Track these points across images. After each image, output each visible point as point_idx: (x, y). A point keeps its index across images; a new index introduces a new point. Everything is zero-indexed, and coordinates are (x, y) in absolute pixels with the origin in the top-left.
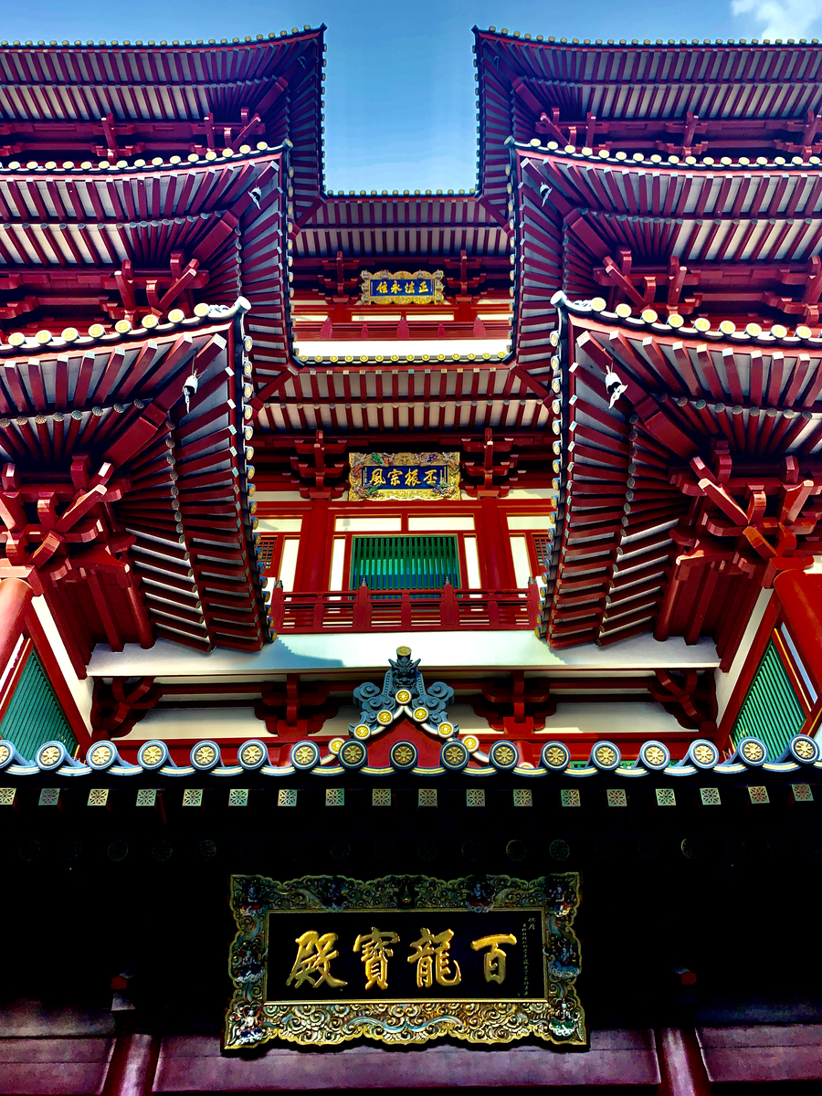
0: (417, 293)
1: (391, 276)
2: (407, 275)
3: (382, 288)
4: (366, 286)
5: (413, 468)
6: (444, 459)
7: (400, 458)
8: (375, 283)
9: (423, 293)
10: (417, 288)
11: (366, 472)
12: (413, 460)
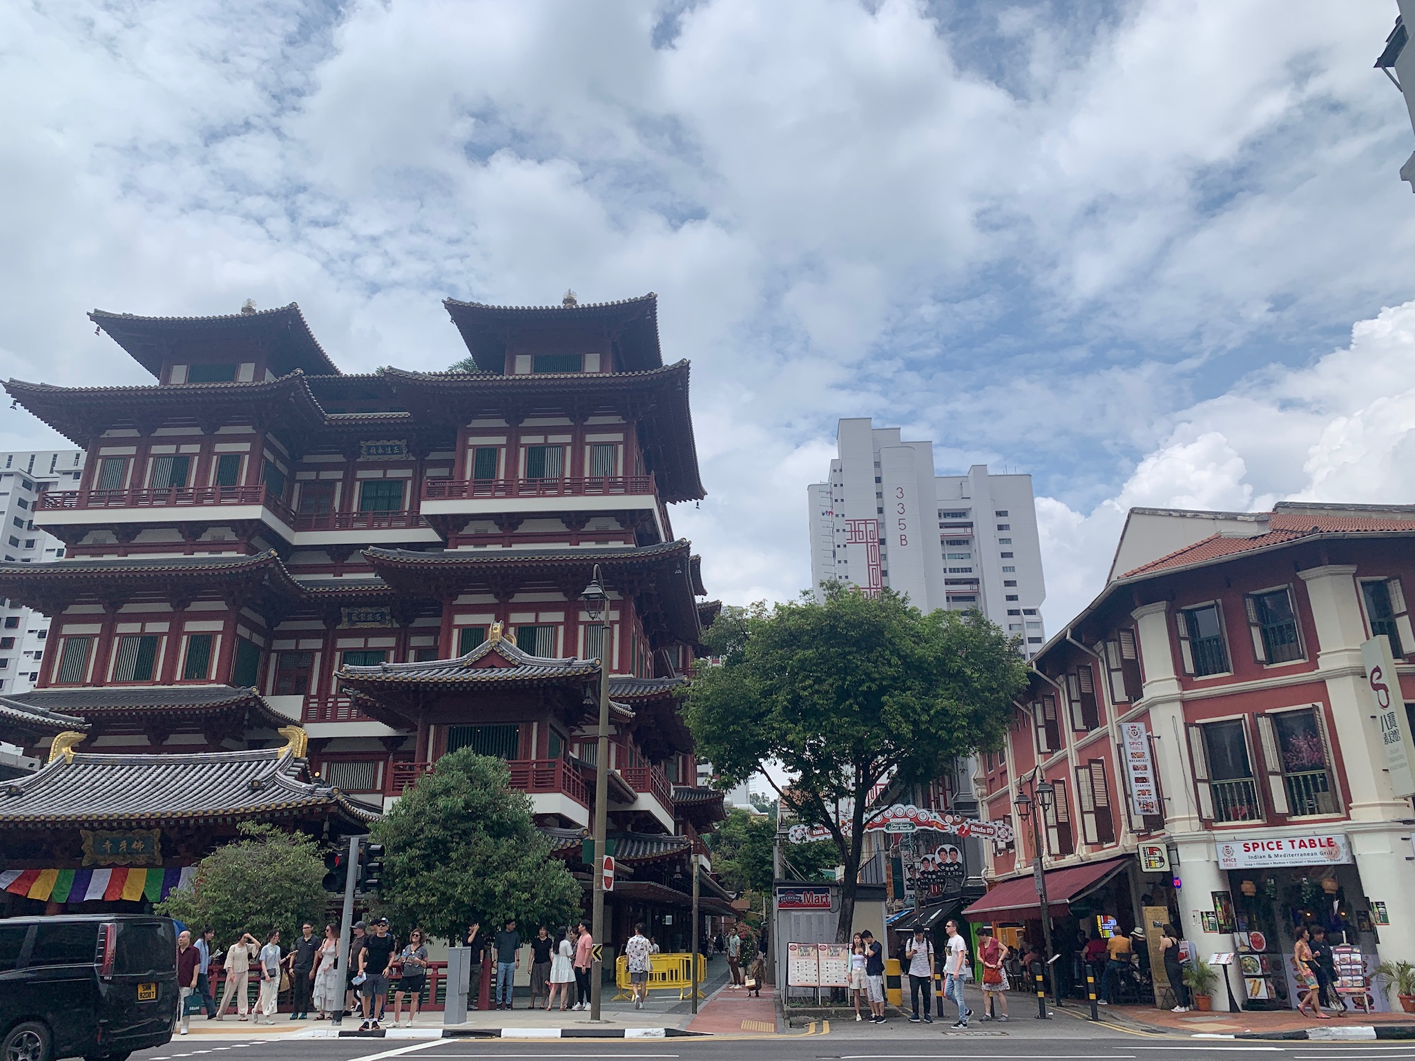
0: (392, 453)
1: (378, 443)
2: (386, 443)
3: (373, 450)
4: (363, 450)
5: (370, 613)
6: (383, 610)
7: (363, 610)
8: (369, 448)
9: (397, 454)
10: (392, 450)
11: (349, 615)
12: (369, 610)
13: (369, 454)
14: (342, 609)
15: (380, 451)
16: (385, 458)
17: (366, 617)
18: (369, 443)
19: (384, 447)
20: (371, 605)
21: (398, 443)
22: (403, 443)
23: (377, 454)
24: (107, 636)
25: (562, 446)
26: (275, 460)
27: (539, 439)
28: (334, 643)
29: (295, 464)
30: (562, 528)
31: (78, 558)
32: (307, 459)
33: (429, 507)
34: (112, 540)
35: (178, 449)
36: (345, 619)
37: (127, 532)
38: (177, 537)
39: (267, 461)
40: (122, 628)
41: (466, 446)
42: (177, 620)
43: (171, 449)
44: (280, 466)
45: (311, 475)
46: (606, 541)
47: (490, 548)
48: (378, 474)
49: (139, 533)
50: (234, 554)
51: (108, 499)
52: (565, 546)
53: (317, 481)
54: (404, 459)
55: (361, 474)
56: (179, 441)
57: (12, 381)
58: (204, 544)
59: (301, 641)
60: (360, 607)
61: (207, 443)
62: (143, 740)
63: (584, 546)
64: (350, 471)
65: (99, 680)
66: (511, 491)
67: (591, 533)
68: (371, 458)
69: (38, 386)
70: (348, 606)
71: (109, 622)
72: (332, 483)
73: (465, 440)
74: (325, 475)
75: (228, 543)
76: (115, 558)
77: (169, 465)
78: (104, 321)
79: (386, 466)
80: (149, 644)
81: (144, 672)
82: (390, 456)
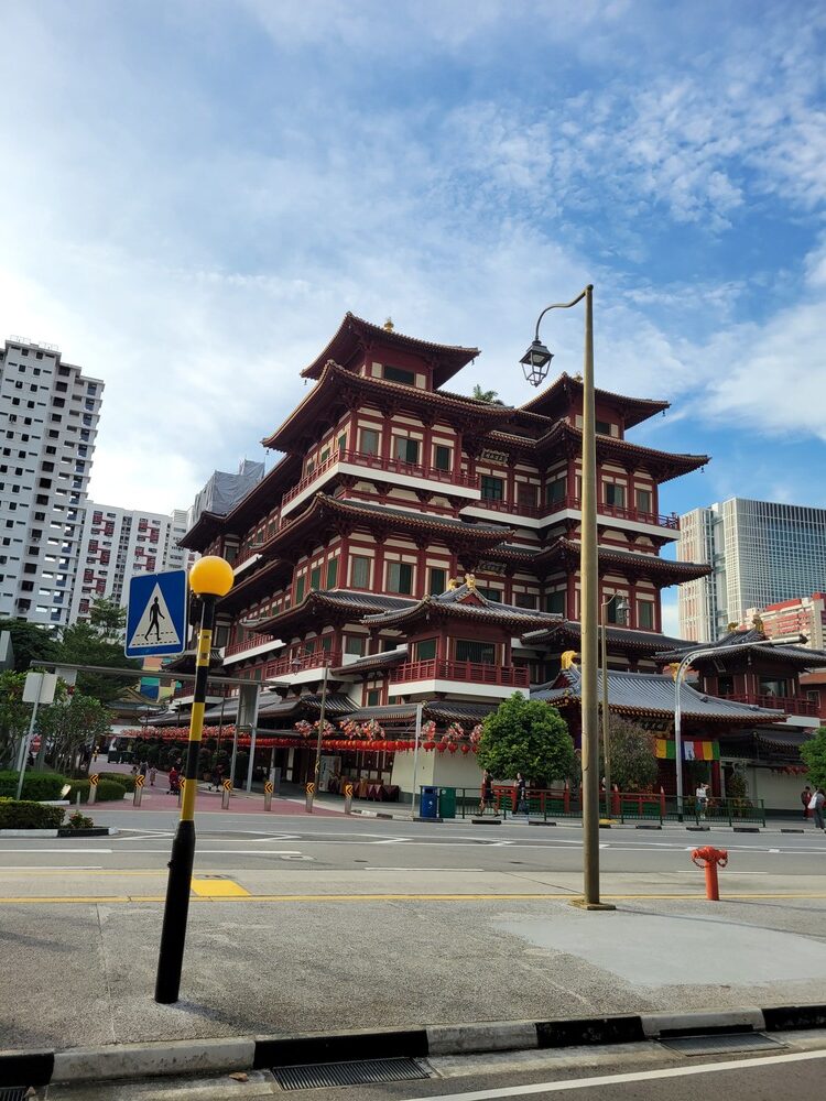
1: (492, 451)
2: (497, 452)
3: (488, 456)
6: (503, 565)
7: (491, 563)
9: (502, 461)
11: (482, 565)
12: (495, 564)
15: (492, 457)
16: (493, 462)
17: (491, 568)
19: (495, 455)
20: (496, 561)
22: (506, 455)
23: (490, 459)
24: (379, 559)
25: (623, 487)
27: (611, 479)
31: (354, 500)
34: (375, 491)
35: (409, 434)
36: (479, 567)
37: (383, 487)
38: (413, 497)
40: (388, 555)
43: (403, 433)
48: (487, 471)
49: (390, 490)
52: (626, 550)
54: (504, 465)
55: (478, 469)
56: (408, 428)
58: (431, 506)
61: (428, 434)
63: (636, 552)
64: (472, 466)
67: (639, 545)
68: (487, 461)
71: (380, 549)
75: (448, 509)
76: (377, 504)
79: (493, 467)
81: (404, 590)
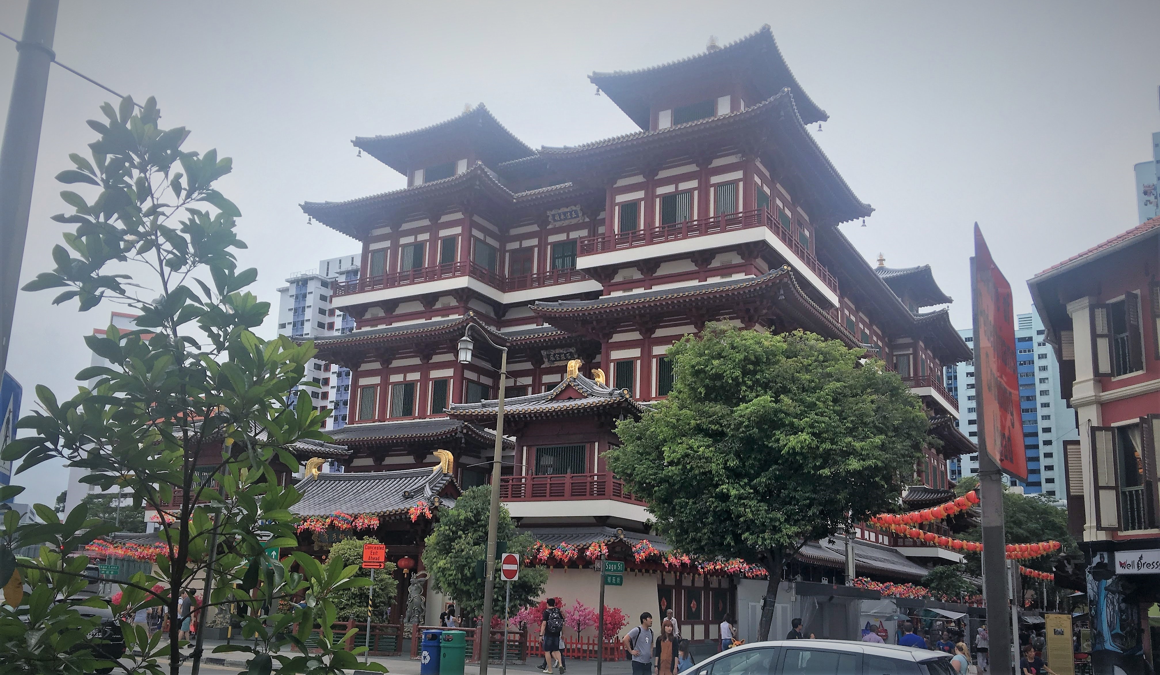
0: (572, 218)
1: (560, 211)
2: (566, 210)
3: (557, 218)
4: (550, 219)
5: (562, 353)
6: (571, 350)
7: (557, 351)
8: (554, 216)
9: (575, 217)
10: (571, 214)
11: (548, 356)
12: (561, 351)
13: (555, 220)
14: (542, 352)
15: (562, 217)
16: (567, 223)
17: (560, 357)
18: (553, 212)
19: (565, 214)
20: (561, 347)
21: (574, 208)
22: (578, 208)
23: (561, 220)
24: (384, 385)
25: (690, 191)
26: (485, 237)
27: (670, 189)
28: (540, 379)
29: (504, 238)
30: (691, 267)
31: (364, 329)
32: (514, 232)
33: (583, 262)
34: (381, 313)
35: (416, 238)
36: (546, 360)
37: (390, 305)
38: (419, 307)
39: (477, 239)
40: (393, 379)
41: (613, 204)
42: (425, 368)
43: (410, 239)
44: (490, 241)
45: (515, 245)
46: (730, 275)
47: (636, 291)
48: (562, 237)
49: (397, 306)
50: (455, 317)
51: (375, 284)
52: (695, 283)
53: (521, 250)
54: (581, 221)
55: (552, 239)
56: (415, 232)
57: (306, 203)
58: (438, 310)
59: (518, 379)
60: (555, 349)
61: (434, 229)
62: (410, 459)
63: (711, 281)
64: (542, 236)
65: (382, 419)
66: (650, 239)
67: (716, 269)
68: (558, 224)
69: (323, 204)
70: (546, 348)
71: (386, 374)
72: (531, 248)
73: (613, 199)
74: (526, 243)
75: (452, 308)
76: (383, 327)
77: (411, 251)
78: (362, 144)
79: (567, 229)
80: (409, 387)
81: (408, 412)
82: (571, 220)
